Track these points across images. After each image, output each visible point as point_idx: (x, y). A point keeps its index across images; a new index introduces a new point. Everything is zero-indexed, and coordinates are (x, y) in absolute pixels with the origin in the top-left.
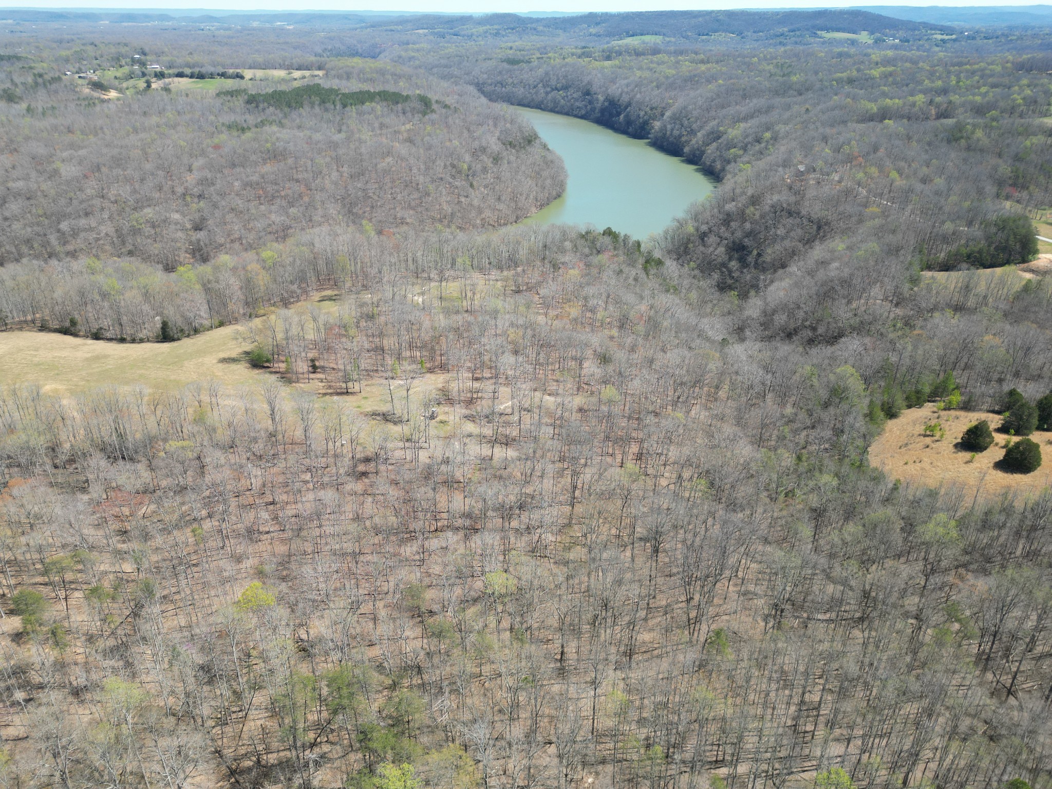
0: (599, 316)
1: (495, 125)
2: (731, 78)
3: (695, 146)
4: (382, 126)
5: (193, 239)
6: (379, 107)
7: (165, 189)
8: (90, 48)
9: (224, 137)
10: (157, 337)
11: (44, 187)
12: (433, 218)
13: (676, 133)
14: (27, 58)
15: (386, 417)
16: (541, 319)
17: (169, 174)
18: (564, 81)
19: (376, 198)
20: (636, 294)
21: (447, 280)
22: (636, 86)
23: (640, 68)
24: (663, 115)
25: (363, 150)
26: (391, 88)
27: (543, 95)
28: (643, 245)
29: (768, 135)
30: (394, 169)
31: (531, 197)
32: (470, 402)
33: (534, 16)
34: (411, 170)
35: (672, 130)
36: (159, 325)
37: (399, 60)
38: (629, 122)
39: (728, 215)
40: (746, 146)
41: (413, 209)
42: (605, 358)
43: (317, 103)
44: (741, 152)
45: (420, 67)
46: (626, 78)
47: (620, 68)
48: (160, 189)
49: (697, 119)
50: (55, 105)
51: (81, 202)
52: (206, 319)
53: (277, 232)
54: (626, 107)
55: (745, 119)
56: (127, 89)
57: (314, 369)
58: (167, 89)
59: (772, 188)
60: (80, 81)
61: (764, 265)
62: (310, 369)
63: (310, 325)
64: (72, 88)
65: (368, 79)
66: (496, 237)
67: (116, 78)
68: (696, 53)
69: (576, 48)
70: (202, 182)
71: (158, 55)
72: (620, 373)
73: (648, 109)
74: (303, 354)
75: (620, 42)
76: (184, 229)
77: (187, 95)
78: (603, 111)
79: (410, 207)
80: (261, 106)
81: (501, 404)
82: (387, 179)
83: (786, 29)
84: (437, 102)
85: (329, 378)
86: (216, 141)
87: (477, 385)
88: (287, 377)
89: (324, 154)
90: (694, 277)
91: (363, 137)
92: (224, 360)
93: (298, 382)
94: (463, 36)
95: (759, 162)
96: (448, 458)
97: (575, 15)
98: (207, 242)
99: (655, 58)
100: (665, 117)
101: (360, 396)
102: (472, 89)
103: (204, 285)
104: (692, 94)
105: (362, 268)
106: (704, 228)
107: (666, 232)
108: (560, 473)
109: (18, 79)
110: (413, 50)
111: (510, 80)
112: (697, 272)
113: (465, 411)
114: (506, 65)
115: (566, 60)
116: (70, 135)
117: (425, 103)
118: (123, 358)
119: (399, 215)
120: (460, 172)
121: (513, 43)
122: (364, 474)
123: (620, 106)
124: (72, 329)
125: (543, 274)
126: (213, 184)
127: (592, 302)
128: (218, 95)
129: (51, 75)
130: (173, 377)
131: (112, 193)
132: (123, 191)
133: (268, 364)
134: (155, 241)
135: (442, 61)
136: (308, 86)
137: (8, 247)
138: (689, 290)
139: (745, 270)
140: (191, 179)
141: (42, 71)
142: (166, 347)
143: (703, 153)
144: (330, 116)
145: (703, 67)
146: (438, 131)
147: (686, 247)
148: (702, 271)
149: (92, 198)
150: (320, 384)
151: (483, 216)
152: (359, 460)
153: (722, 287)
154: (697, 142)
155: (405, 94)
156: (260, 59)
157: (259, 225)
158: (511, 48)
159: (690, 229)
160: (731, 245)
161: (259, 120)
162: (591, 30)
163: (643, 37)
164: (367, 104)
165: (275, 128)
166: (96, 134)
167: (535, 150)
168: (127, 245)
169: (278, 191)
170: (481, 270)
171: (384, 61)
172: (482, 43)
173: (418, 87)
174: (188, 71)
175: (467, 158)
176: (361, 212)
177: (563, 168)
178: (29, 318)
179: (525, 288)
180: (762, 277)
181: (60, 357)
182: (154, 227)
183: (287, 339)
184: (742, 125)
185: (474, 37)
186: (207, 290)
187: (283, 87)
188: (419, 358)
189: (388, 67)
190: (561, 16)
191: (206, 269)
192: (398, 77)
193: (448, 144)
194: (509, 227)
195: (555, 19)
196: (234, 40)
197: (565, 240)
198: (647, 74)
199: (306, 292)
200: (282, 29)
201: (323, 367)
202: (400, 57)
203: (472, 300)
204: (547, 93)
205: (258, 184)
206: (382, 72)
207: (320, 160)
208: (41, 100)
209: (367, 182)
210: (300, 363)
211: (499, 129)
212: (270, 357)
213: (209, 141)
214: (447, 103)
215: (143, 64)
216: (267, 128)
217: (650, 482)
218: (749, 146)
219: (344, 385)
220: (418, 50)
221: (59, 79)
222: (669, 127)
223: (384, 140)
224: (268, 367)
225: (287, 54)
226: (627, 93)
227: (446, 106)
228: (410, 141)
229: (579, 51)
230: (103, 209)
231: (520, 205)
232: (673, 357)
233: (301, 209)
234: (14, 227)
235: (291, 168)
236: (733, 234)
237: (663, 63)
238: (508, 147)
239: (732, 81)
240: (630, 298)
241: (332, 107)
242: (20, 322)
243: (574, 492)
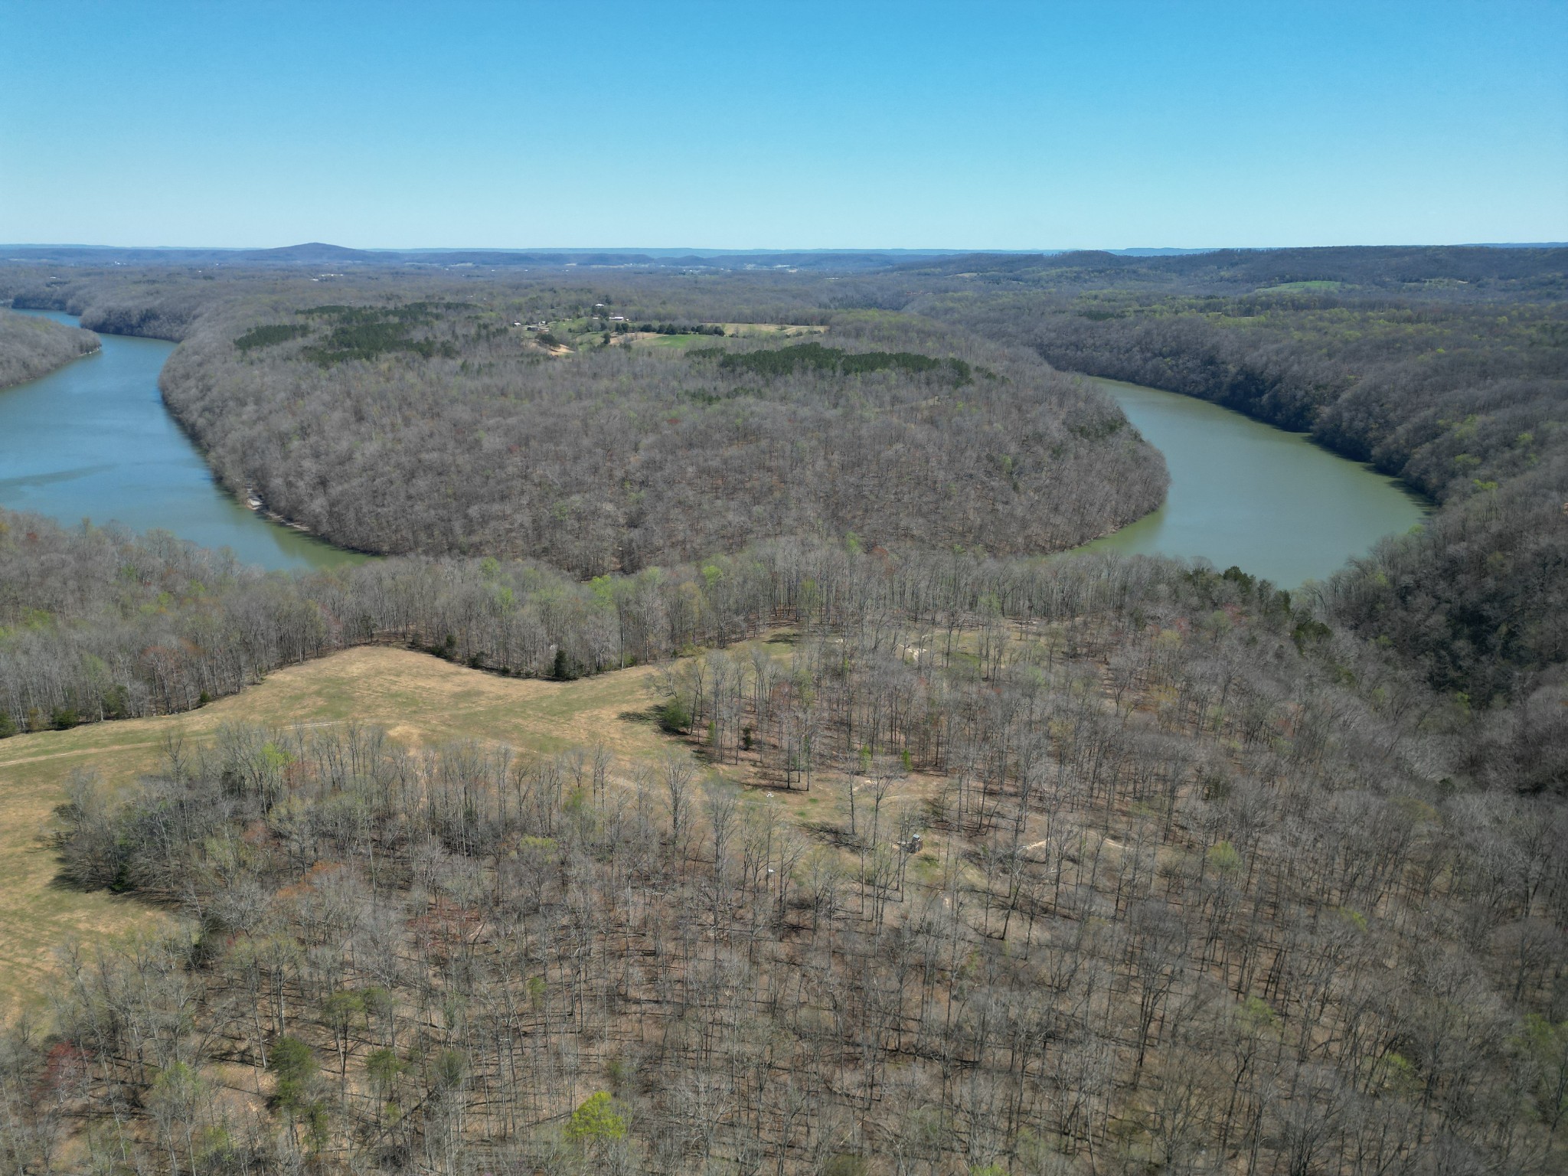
0: (1212, 711)
1: (1061, 404)
2: (1459, 346)
3: (1392, 447)
4: (895, 400)
5: (625, 538)
6: (893, 375)
7: (602, 471)
8: (547, 295)
9: (684, 408)
10: (549, 672)
11: (460, 460)
12: (952, 532)
13: (1359, 425)
14: (476, 306)
15: (838, 837)
16: (1109, 705)
17: (609, 453)
18: (1174, 344)
19: (872, 497)
20: (1279, 680)
21: (960, 627)
22: (1292, 354)
23: (1301, 328)
24: (1336, 397)
25: (864, 432)
26: (914, 349)
27: (1139, 362)
28: (1293, 599)
29: (1527, 436)
30: (903, 459)
31: (1108, 508)
32: (976, 832)
33: (1135, 255)
34: (927, 462)
35: (1352, 420)
36: (553, 657)
37: (932, 313)
38: (1277, 406)
39: (1453, 561)
40: (1486, 451)
41: (924, 516)
42: (1217, 785)
43: (811, 367)
44: (1477, 461)
45: (960, 322)
46: (1276, 341)
47: (1267, 326)
48: (595, 470)
49: (1396, 406)
50: (493, 362)
51: (498, 483)
52: (614, 653)
53: (732, 536)
54: (1274, 384)
55: (1486, 408)
56: (581, 344)
57: (747, 744)
58: (626, 347)
59: (1538, 524)
60: (528, 334)
61: (1522, 653)
62: (741, 743)
63: (751, 677)
64: (518, 341)
65: (884, 337)
66: (1046, 567)
67: (570, 330)
68: (1398, 307)
69: (1197, 297)
70: (651, 465)
71: (624, 304)
72: (1243, 816)
73: (1310, 388)
74: (734, 721)
75: (1269, 290)
76: (615, 525)
77: (650, 354)
78: (1234, 387)
79: (920, 513)
80: (739, 370)
81: (1029, 842)
82: (892, 474)
83: (1559, 274)
84: (977, 369)
85: (764, 760)
86: (674, 413)
87: (990, 803)
88: (706, 754)
89: (809, 435)
90: (1387, 661)
91: (866, 414)
92: (626, 716)
93: (721, 762)
94: (1026, 281)
95: (1512, 480)
96: (930, 924)
97: (1198, 253)
98: (641, 543)
99: (1326, 314)
100: (1340, 401)
101: (805, 797)
102: (1031, 353)
103: (619, 607)
104: (1389, 367)
105: (837, 599)
106: (1407, 580)
107: (1336, 581)
108: (1124, 986)
109: (459, 331)
110: (953, 300)
111: (1091, 341)
112: (1391, 653)
113: (966, 846)
114: (1086, 321)
115: (1180, 315)
116: (503, 398)
117: (961, 371)
118: (499, 698)
119: (903, 524)
120: (999, 468)
121: (1100, 291)
122: (795, 928)
123: (1263, 382)
124: (448, 650)
125: (1117, 632)
126: (661, 468)
127: (1198, 688)
128: (687, 355)
129: (497, 326)
130: (555, 734)
131: (537, 473)
132: (550, 472)
133: (684, 729)
134: (578, 537)
135: (992, 314)
136: (803, 345)
137: (404, 533)
138: (1376, 683)
139: (1483, 658)
140: (635, 460)
141: (488, 321)
142: (556, 687)
143: (1406, 458)
144: (826, 385)
145: (1410, 329)
146: (974, 410)
147: (1373, 608)
148: (1402, 652)
149: (513, 478)
150: (752, 769)
151: (1029, 532)
152: (790, 903)
153: (1439, 683)
154: (1396, 441)
155: (932, 357)
156: (747, 310)
157: (711, 525)
158: (1096, 297)
159: (1381, 578)
160: (1457, 612)
161: (733, 387)
162: (1222, 273)
163: (1308, 284)
164: (879, 370)
165: (751, 399)
166: (532, 399)
167: (1121, 443)
168: (543, 540)
169: (742, 482)
170: (1015, 615)
171: (910, 315)
172: (1053, 290)
173: (952, 348)
174: (656, 324)
175: (1013, 448)
176: (849, 516)
177: (1163, 469)
178: (401, 629)
179: (1085, 650)
180: (1517, 674)
181: (424, 688)
182: (579, 519)
183: (716, 694)
184: (1480, 419)
185: (1043, 283)
186: (624, 614)
187: (770, 347)
188: (902, 745)
189: (914, 323)
190: (1177, 254)
191: (628, 583)
192: (926, 335)
193: (986, 428)
194: (1068, 553)
195: (1168, 258)
196: (720, 287)
197: (1159, 582)
198: (1312, 336)
199: (753, 626)
200: (782, 273)
201: (759, 743)
202: (933, 308)
203: (998, 661)
204: (1146, 360)
205: (717, 471)
206: (905, 329)
207: (803, 444)
208: (480, 356)
209: (863, 476)
210: (727, 733)
211: (1066, 410)
212: (689, 717)
213: (665, 413)
214: (992, 371)
215: (604, 314)
216: (741, 400)
217: (1293, 1032)
218: (1492, 452)
219: (785, 776)
220: (959, 300)
221: (505, 330)
222: (1346, 415)
223: (895, 420)
224: (684, 734)
225: (782, 305)
226: (1276, 363)
227: (990, 376)
228: (932, 422)
229: (1202, 302)
230: (522, 492)
231: (1088, 518)
232: (1346, 802)
233: (769, 508)
234: (416, 508)
235: (764, 452)
236: (1461, 594)
237: (1341, 320)
238: (1078, 435)
239: (1462, 350)
240: (1267, 687)
241: (831, 373)
242: (389, 635)
243: (1145, 1027)
